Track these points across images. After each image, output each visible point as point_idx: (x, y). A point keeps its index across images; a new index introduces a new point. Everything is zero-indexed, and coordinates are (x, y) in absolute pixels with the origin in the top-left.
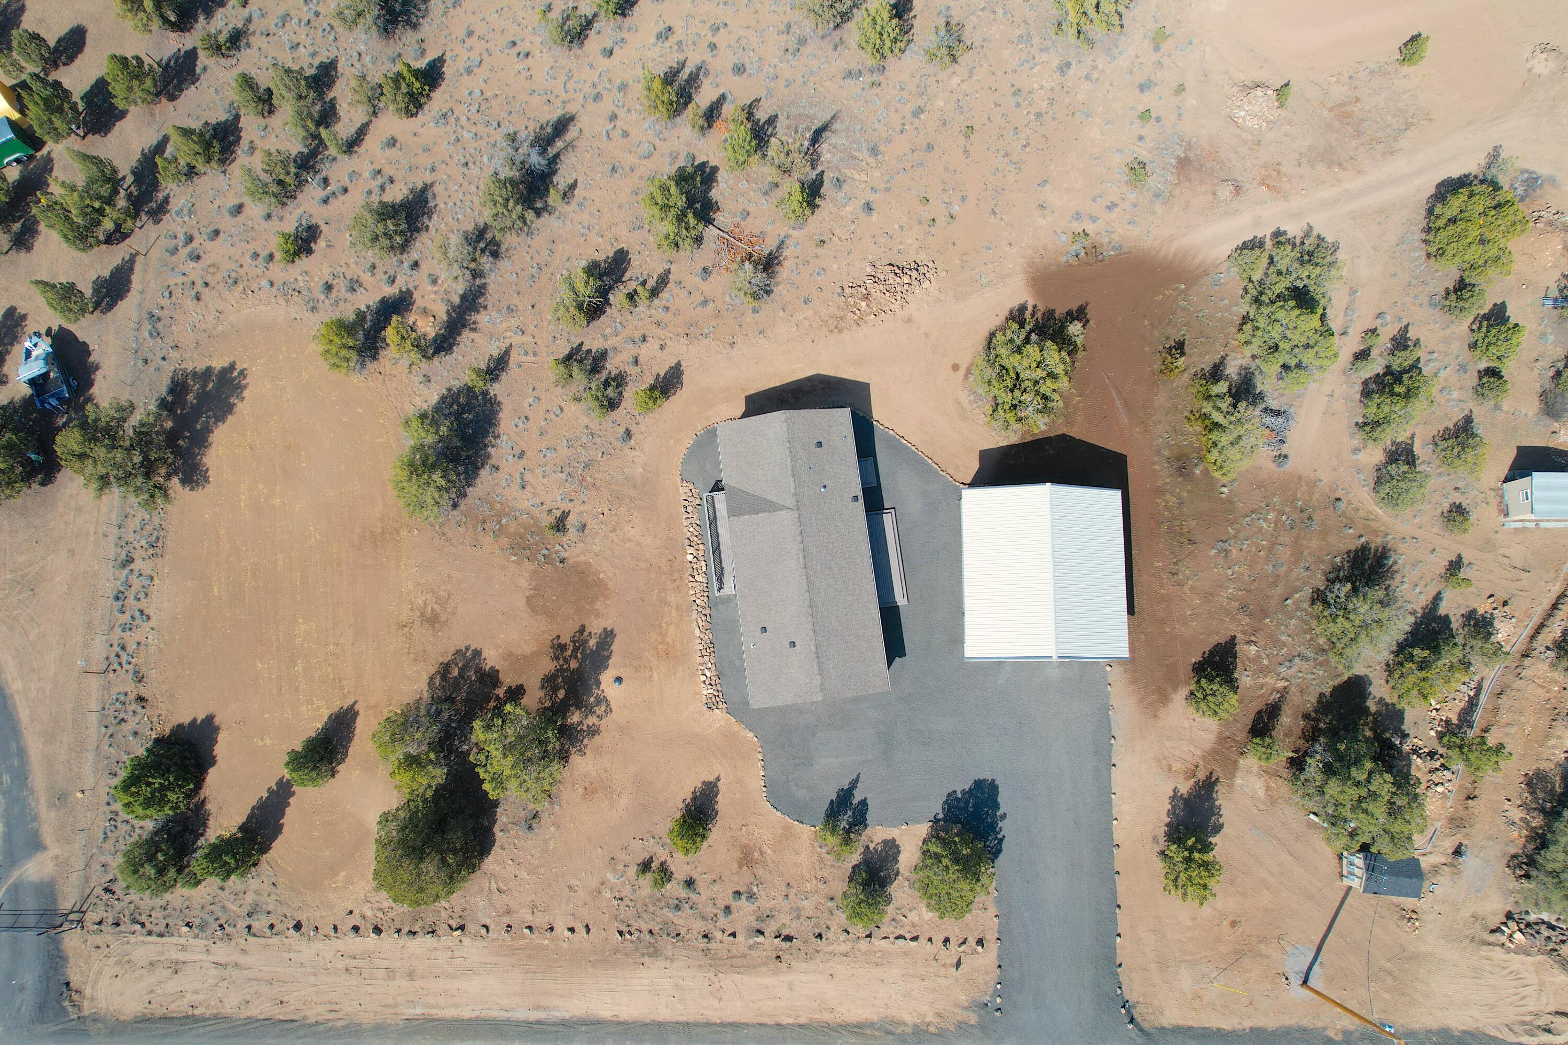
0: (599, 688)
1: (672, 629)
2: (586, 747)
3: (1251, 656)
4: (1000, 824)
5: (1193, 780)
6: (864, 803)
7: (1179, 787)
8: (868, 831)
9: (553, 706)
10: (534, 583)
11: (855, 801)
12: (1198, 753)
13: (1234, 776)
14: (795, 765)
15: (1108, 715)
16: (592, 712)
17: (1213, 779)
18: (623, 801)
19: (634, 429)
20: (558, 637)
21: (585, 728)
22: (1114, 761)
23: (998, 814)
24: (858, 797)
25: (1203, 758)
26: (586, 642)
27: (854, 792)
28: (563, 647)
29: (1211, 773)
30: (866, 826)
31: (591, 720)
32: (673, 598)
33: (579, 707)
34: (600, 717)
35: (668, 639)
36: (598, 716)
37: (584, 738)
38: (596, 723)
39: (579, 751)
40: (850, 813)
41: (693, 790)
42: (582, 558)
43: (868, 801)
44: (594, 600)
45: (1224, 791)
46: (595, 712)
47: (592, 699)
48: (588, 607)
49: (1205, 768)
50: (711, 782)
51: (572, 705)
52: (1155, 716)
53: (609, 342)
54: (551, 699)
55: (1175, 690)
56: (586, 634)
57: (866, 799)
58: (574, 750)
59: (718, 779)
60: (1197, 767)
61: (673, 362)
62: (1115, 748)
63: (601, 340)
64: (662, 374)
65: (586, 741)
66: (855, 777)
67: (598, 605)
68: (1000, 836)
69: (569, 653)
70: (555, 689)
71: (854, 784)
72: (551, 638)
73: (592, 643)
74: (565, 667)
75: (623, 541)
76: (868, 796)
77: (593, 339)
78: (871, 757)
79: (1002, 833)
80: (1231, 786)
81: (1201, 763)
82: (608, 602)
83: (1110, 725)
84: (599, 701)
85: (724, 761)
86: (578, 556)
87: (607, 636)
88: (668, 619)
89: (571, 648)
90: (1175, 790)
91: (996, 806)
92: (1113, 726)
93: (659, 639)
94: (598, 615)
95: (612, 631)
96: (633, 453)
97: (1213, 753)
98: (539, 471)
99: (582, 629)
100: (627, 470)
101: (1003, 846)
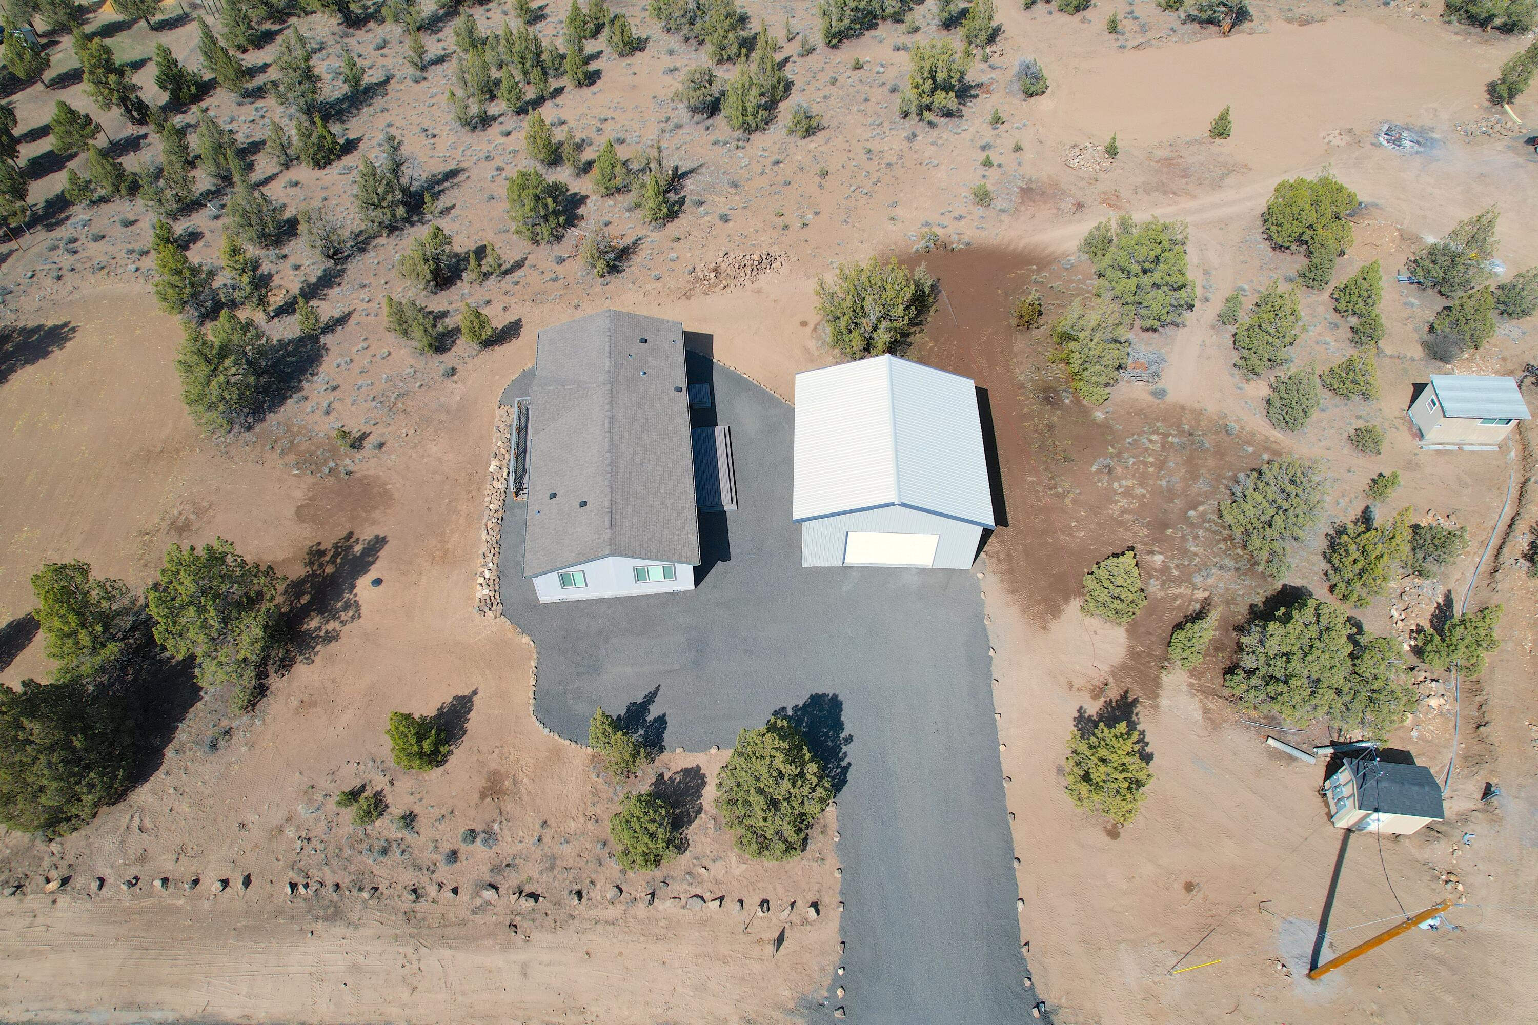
0: (351, 593)
1: (456, 537)
2: (316, 654)
3: (1157, 567)
4: (844, 749)
5: (1103, 699)
6: (661, 720)
7: (1085, 707)
8: (664, 756)
9: (291, 611)
10: (310, 494)
11: (650, 718)
12: (1105, 668)
13: (1158, 696)
14: (578, 674)
15: (985, 625)
16: (335, 617)
17: (1130, 699)
18: (347, 717)
19: (459, 368)
20: (319, 543)
21: (322, 634)
22: (995, 676)
23: (842, 736)
24: (654, 712)
25: (1113, 674)
26: (351, 547)
27: (650, 707)
28: (321, 553)
29: (1126, 692)
30: (662, 750)
31: (332, 625)
32: (464, 507)
33: (321, 612)
34: (344, 623)
35: (449, 546)
36: (342, 622)
37: (318, 644)
38: (338, 629)
39: (307, 659)
40: (641, 732)
41: (439, 706)
42: (372, 472)
43: (667, 718)
44: (374, 508)
45: (1147, 713)
46: (339, 617)
47: (340, 604)
48: (364, 515)
49: (1118, 685)
50: (465, 697)
51: (314, 611)
52: (1045, 628)
53: (453, 306)
54: (291, 604)
55: (1066, 600)
56: (352, 540)
57: (664, 715)
58: (300, 658)
59: (475, 693)
60: (1106, 685)
61: (513, 319)
62: (994, 662)
63: (446, 304)
64: (500, 327)
65: (318, 648)
66: (652, 689)
67: (376, 514)
68: (844, 764)
69: (327, 558)
70: (298, 596)
71: (651, 698)
72: (311, 544)
73: (358, 549)
74: (318, 572)
75: (423, 456)
76: (669, 712)
77: (439, 303)
78: (676, 666)
79: (847, 761)
80: (1156, 707)
81: (1111, 680)
82: (389, 511)
83: (986, 636)
84: (347, 607)
85: (487, 672)
86: (368, 469)
87: (377, 543)
88: (453, 526)
89: (332, 553)
90: (1080, 710)
91: (840, 726)
92: (990, 638)
93: (439, 546)
94: (373, 523)
95: (384, 538)
96: (454, 386)
97: (1124, 667)
98: (349, 401)
99: (350, 535)
100: (443, 399)
101: (849, 776)
